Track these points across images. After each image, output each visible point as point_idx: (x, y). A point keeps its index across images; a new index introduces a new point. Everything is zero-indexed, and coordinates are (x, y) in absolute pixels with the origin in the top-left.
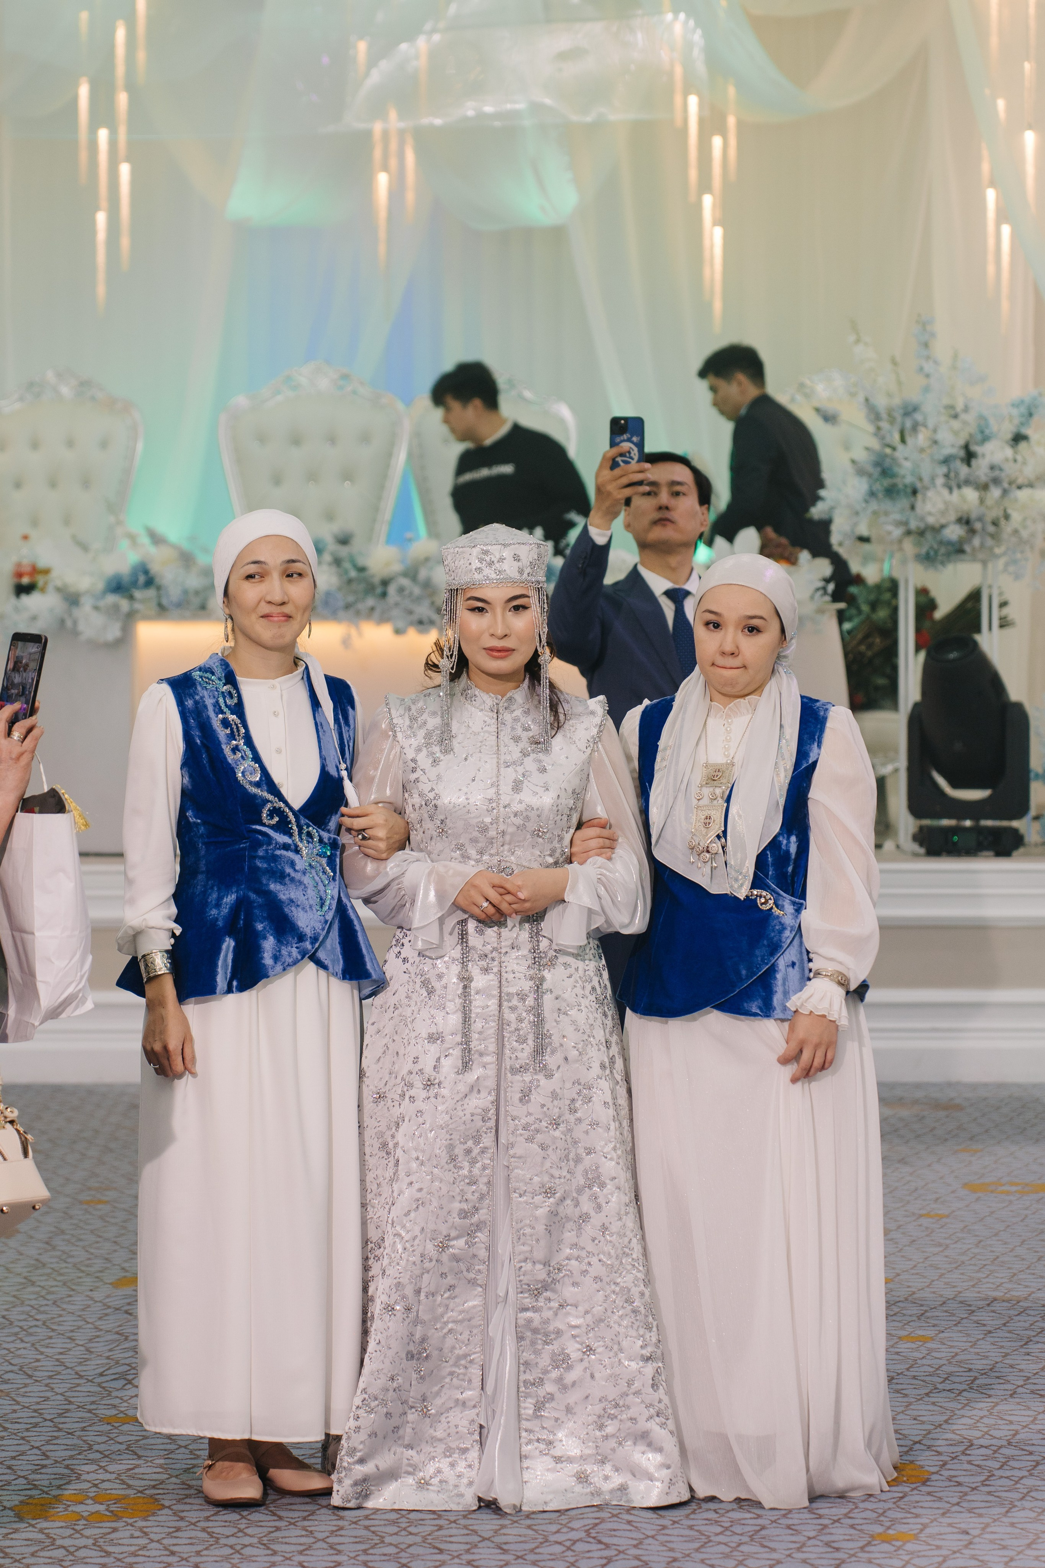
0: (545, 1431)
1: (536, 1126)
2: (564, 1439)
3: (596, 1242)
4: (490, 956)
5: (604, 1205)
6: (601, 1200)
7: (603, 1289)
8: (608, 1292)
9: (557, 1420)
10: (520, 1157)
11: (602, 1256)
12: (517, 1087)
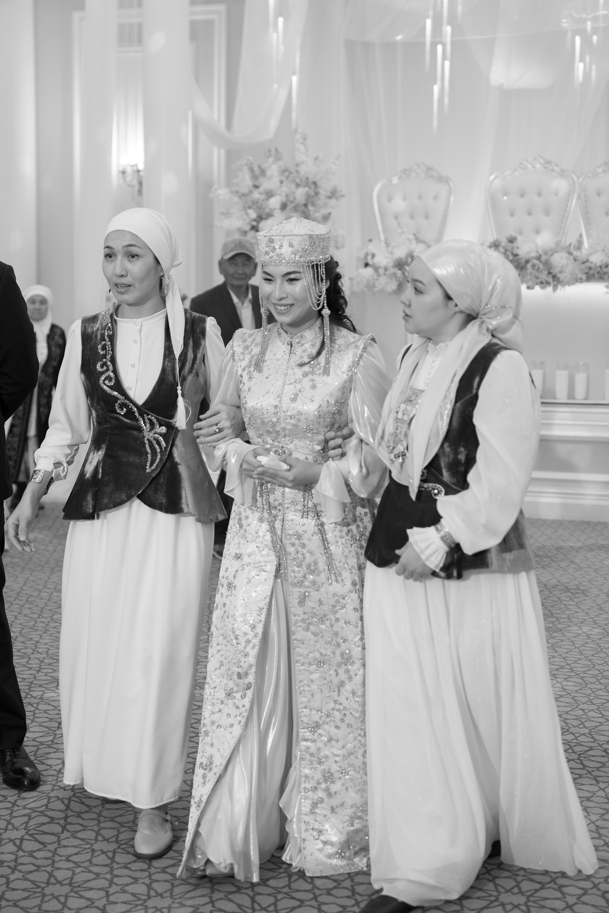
0: (318, 823)
1: (310, 621)
2: (329, 829)
3: (349, 701)
4: (278, 508)
5: (354, 676)
6: (352, 673)
7: (353, 733)
8: (356, 735)
9: (325, 816)
10: (299, 641)
11: (351, 711)
12: (296, 595)
